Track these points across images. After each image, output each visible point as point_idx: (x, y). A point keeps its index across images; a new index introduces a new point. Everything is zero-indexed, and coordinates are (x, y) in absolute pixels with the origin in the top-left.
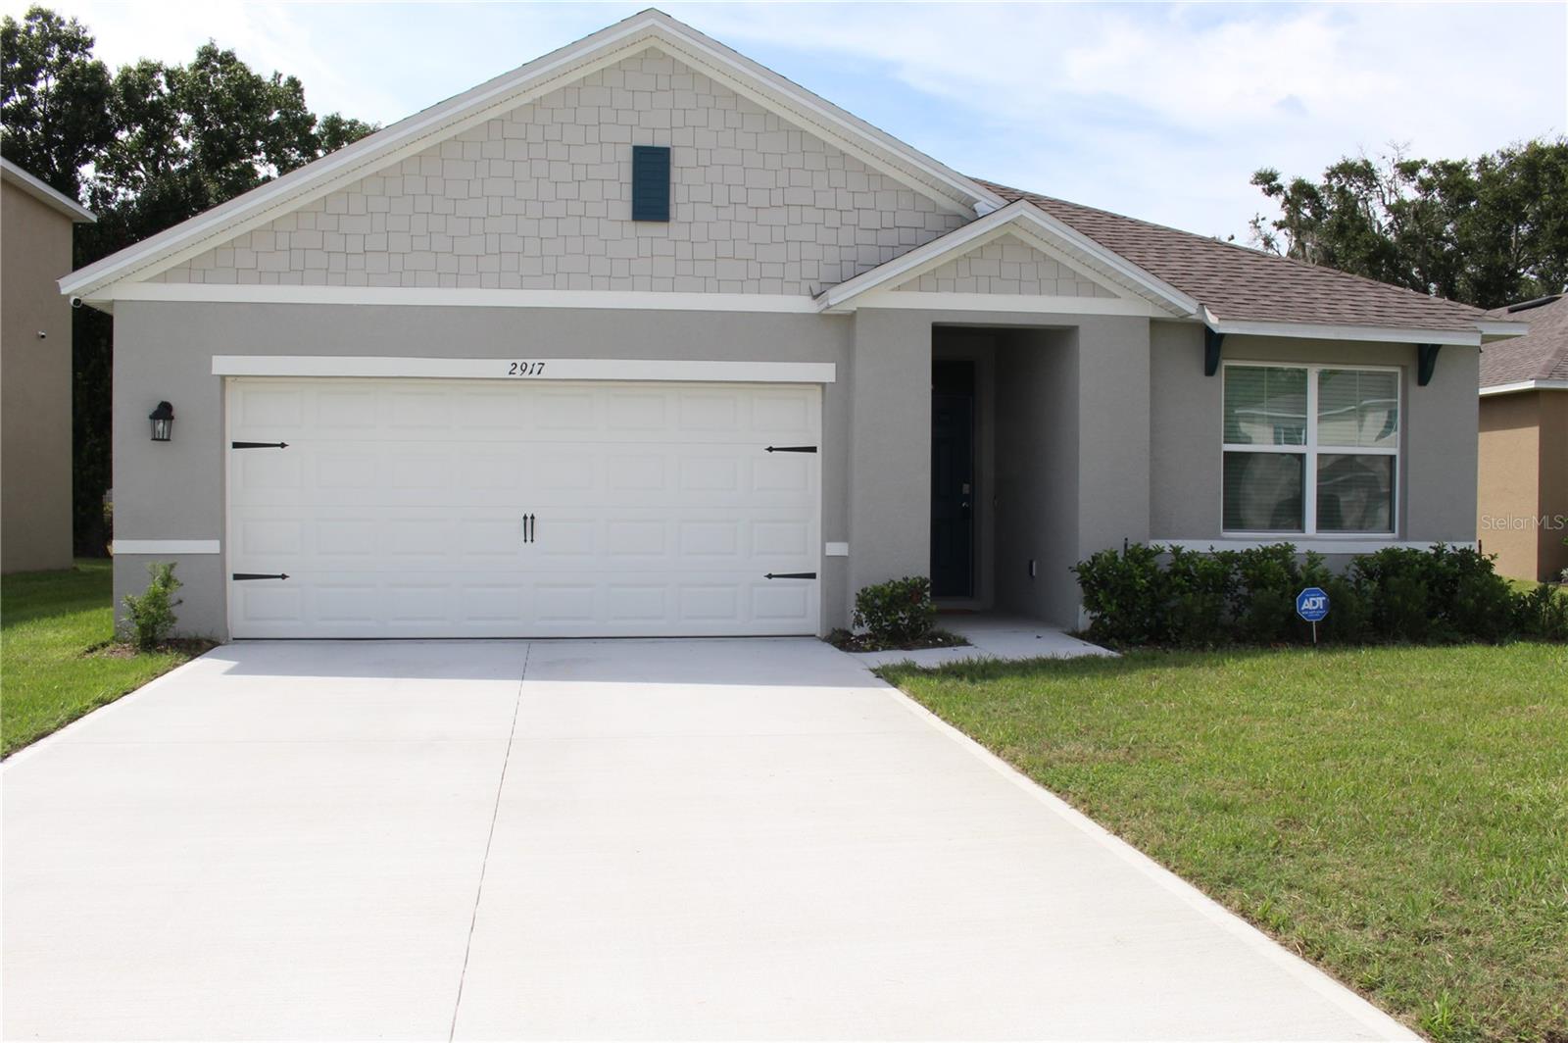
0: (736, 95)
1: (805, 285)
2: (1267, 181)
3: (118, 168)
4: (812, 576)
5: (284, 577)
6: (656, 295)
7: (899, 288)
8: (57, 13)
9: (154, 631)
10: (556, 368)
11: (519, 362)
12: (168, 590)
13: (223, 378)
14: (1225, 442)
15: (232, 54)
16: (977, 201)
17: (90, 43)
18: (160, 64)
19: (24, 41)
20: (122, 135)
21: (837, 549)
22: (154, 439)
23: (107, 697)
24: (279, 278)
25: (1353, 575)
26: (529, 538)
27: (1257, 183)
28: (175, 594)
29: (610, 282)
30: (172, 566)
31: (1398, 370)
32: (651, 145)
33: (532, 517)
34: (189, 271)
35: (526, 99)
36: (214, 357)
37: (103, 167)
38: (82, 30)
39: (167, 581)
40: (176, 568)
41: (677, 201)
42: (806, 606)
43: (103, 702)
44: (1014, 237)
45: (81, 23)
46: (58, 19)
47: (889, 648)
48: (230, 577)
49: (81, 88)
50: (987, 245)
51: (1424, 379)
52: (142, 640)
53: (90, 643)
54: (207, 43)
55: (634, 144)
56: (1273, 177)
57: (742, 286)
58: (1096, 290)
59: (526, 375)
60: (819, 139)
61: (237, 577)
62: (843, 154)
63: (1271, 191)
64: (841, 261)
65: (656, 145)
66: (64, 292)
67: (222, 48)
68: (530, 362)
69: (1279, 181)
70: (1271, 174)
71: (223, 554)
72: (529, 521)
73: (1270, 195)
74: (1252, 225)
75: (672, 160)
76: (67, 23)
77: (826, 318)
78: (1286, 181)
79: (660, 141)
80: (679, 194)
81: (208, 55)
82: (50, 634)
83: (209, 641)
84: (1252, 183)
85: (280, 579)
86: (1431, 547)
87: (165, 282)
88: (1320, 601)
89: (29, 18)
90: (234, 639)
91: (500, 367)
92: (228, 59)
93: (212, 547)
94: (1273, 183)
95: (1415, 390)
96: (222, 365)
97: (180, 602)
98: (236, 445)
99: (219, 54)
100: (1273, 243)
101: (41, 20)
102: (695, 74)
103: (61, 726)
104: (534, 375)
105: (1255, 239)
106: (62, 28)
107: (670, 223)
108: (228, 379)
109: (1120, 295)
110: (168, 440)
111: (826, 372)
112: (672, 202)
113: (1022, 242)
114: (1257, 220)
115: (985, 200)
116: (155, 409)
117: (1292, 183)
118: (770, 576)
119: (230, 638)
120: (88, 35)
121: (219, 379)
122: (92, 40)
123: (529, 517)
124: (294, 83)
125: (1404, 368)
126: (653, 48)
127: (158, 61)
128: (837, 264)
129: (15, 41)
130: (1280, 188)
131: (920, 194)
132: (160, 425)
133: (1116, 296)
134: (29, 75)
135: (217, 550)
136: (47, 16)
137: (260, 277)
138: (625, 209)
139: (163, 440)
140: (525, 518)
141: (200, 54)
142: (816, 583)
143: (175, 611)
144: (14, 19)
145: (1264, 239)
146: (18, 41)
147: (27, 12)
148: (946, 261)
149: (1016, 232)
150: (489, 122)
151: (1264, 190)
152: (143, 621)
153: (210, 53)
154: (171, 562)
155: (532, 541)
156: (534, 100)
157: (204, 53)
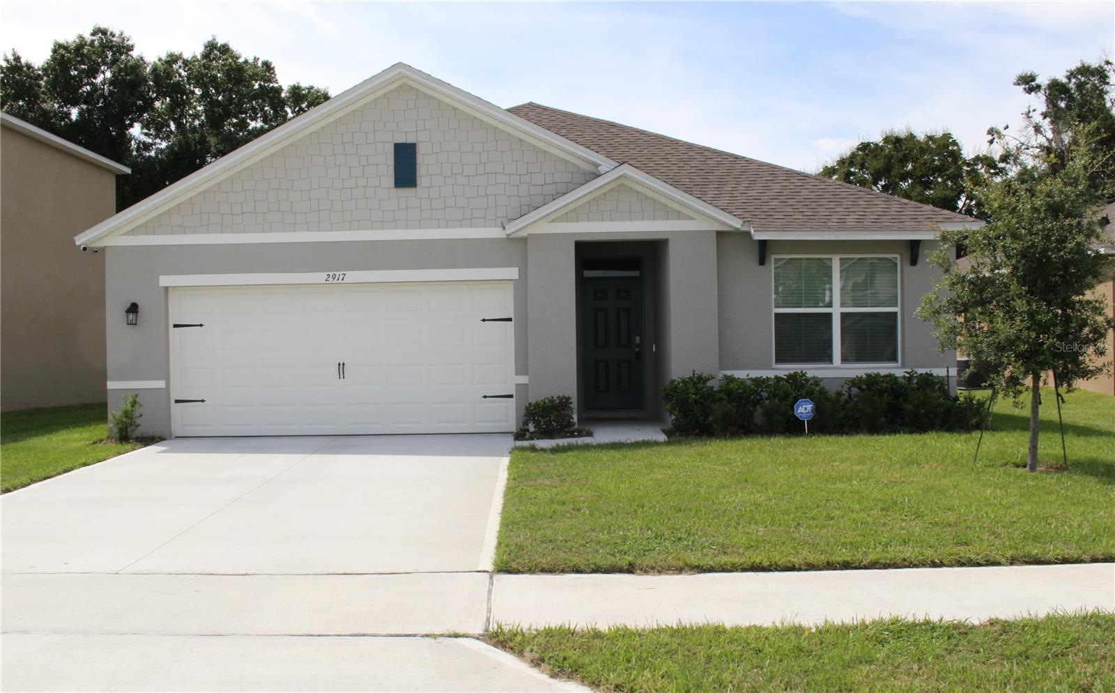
0: (455, 108)
1: (499, 221)
2: (1028, 83)
3: (156, 126)
4: (511, 396)
5: (203, 401)
6: (410, 231)
7: (553, 221)
8: (111, 30)
9: (127, 432)
10: (353, 276)
11: (331, 274)
12: (134, 409)
13: (166, 289)
14: (776, 307)
15: (227, 46)
16: (600, 165)
17: (131, 48)
18: (181, 54)
19: (89, 51)
20: (157, 104)
21: (523, 380)
22: (128, 324)
23: (89, 462)
24: (194, 230)
25: (846, 391)
26: (342, 376)
27: (1019, 84)
28: (138, 411)
29: (383, 225)
30: (136, 396)
31: (898, 256)
32: (404, 142)
33: (344, 364)
34: (146, 228)
35: (332, 119)
36: (161, 277)
37: (146, 126)
38: (126, 39)
39: (134, 403)
40: (138, 397)
41: (421, 174)
42: (508, 415)
43: (85, 465)
44: (626, 186)
45: (126, 34)
46: (111, 34)
47: (542, 438)
48: (173, 401)
49: (124, 80)
50: (609, 191)
51: (914, 262)
52: (120, 437)
53: (94, 439)
54: (210, 39)
55: (395, 142)
56: (1032, 78)
57: (460, 223)
58: (679, 216)
59: (335, 281)
60: (505, 132)
61: (177, 401)
62: (521, 140)
63: (1030, 90)
64: (521, 206)
65: (408, 142)
66: (77, 243)
67: (220, 42)
68: (337, 273)
69: (1038, 81)
70: (1031, 76)
71: (168, 389)
72: (341, 366)
73: (1030, 93)
74: (1024, 116)
75: (417, 151)
76: (117, 35)
77: (510, 240)
78: (1043, 80)
79: (410, 140)
80: (422, 170)
81: (211, 47)
82: (76, 435)
83: (159, 438)
84: (1014, 84)
85: (201, 403)
86: (905, 372)
87: (133, 235)
88: (809, 407)
89: (93, 34)
90: (176, 437)
91: (320, 277)
92: (225, 49)
93: (161, 384)
94: (1033, 83)
95: (910, 269)
96: (165, 281)
97: (141, 415)
98: (175, 326)
99: (219, 45)
100: (1042, 129)
101: (100, 34)
102: (430, 98)
103: (59, 474)
104: (340, 281)
105: (1027, 127)
106: (115, 39)
107: (417, 188)
108: (170, 289)
109: (694, 217)
110: (136, 324)
111: (513, 273)
112: (418, 175)
113: (631, 188)
114: (1029, 112)
115: (605, 164)
116: (129, 306)
117: (1048, 82)
118: (485, 397)
119: (173, 437)
120: (130, 43)
121: (163, 290)
122: (132, 46)
123: (341, 364)
124: (267, 65)
125: (901, 254)
126: (405, 84)
127: (180, 52)
128: (518, 208)
129: (83, 52)
130: (1039, 87)
131: (569, 162)
132: (131, 316)
133: (693, 219)
134: (93, 72)
135: (164, 387)
136: (104, 32)
137: (185, 230)
138: (390, 180)
139: (132, 324)
140: (339, 364)
141: (206, 47)
142: (512, 401)
143: (138, 421)
144: (84, 36)
145: (1035, 127)
146: (85, 51)
147: (91, 31)
148: (582, 203)
149: (627, 183)
150: (310, 134)
151: (1025, 89)
152: (120, 426)
153: (212, 45)
154: (136, 393)
155: (344, 378)
156: (337, 119)
157: (209, 46)
